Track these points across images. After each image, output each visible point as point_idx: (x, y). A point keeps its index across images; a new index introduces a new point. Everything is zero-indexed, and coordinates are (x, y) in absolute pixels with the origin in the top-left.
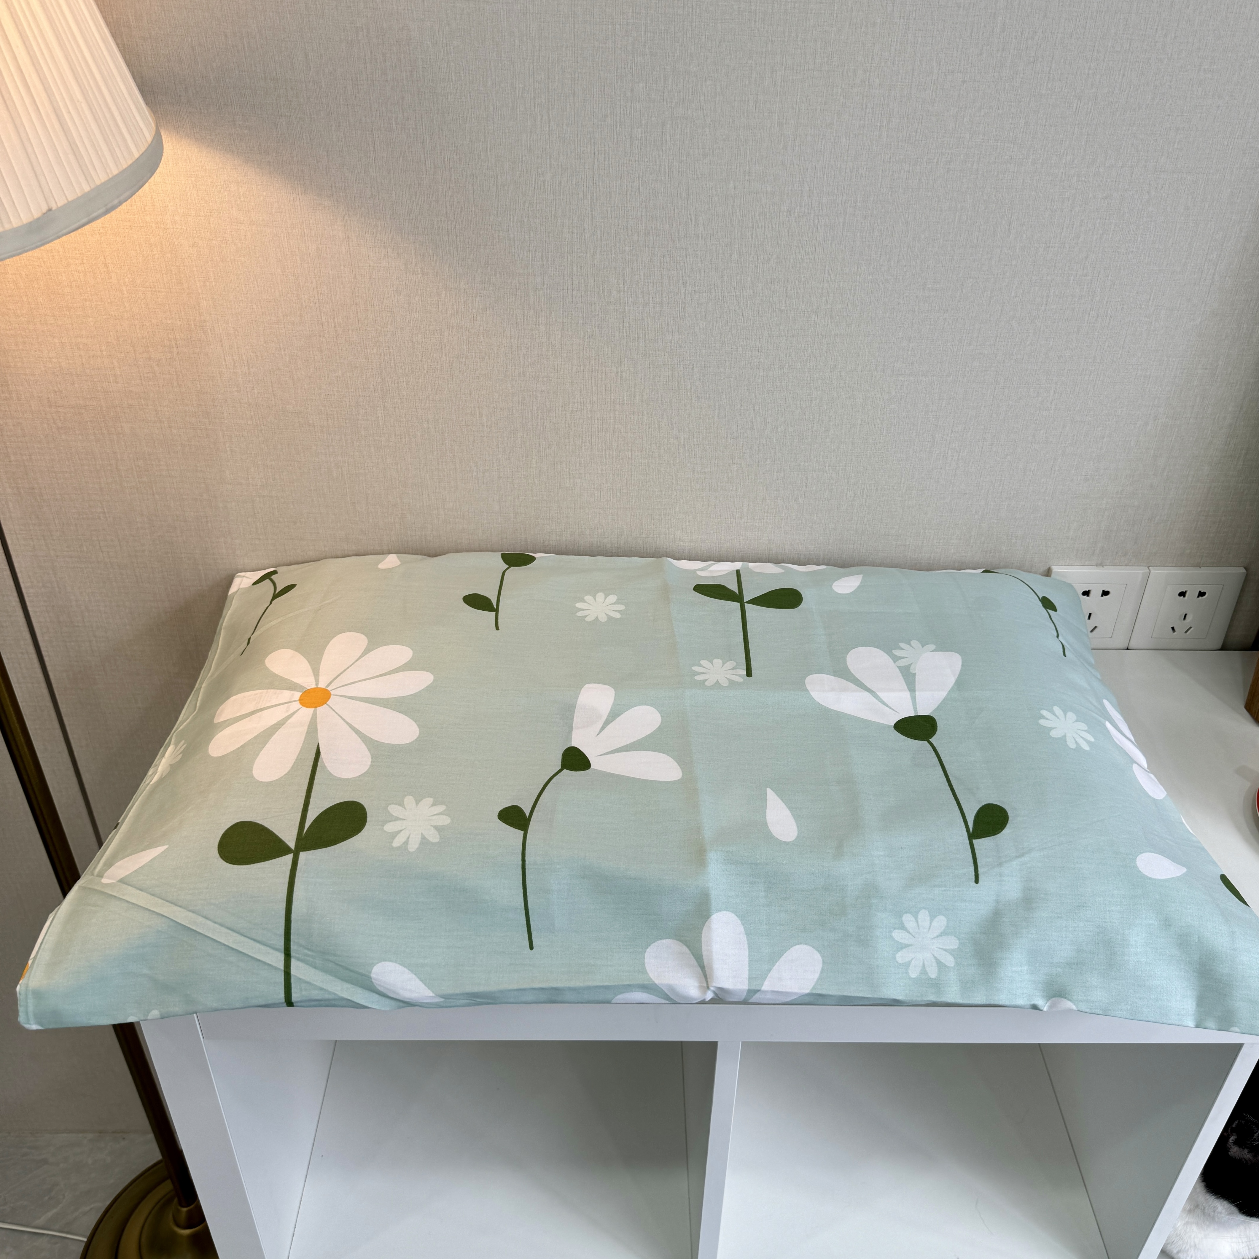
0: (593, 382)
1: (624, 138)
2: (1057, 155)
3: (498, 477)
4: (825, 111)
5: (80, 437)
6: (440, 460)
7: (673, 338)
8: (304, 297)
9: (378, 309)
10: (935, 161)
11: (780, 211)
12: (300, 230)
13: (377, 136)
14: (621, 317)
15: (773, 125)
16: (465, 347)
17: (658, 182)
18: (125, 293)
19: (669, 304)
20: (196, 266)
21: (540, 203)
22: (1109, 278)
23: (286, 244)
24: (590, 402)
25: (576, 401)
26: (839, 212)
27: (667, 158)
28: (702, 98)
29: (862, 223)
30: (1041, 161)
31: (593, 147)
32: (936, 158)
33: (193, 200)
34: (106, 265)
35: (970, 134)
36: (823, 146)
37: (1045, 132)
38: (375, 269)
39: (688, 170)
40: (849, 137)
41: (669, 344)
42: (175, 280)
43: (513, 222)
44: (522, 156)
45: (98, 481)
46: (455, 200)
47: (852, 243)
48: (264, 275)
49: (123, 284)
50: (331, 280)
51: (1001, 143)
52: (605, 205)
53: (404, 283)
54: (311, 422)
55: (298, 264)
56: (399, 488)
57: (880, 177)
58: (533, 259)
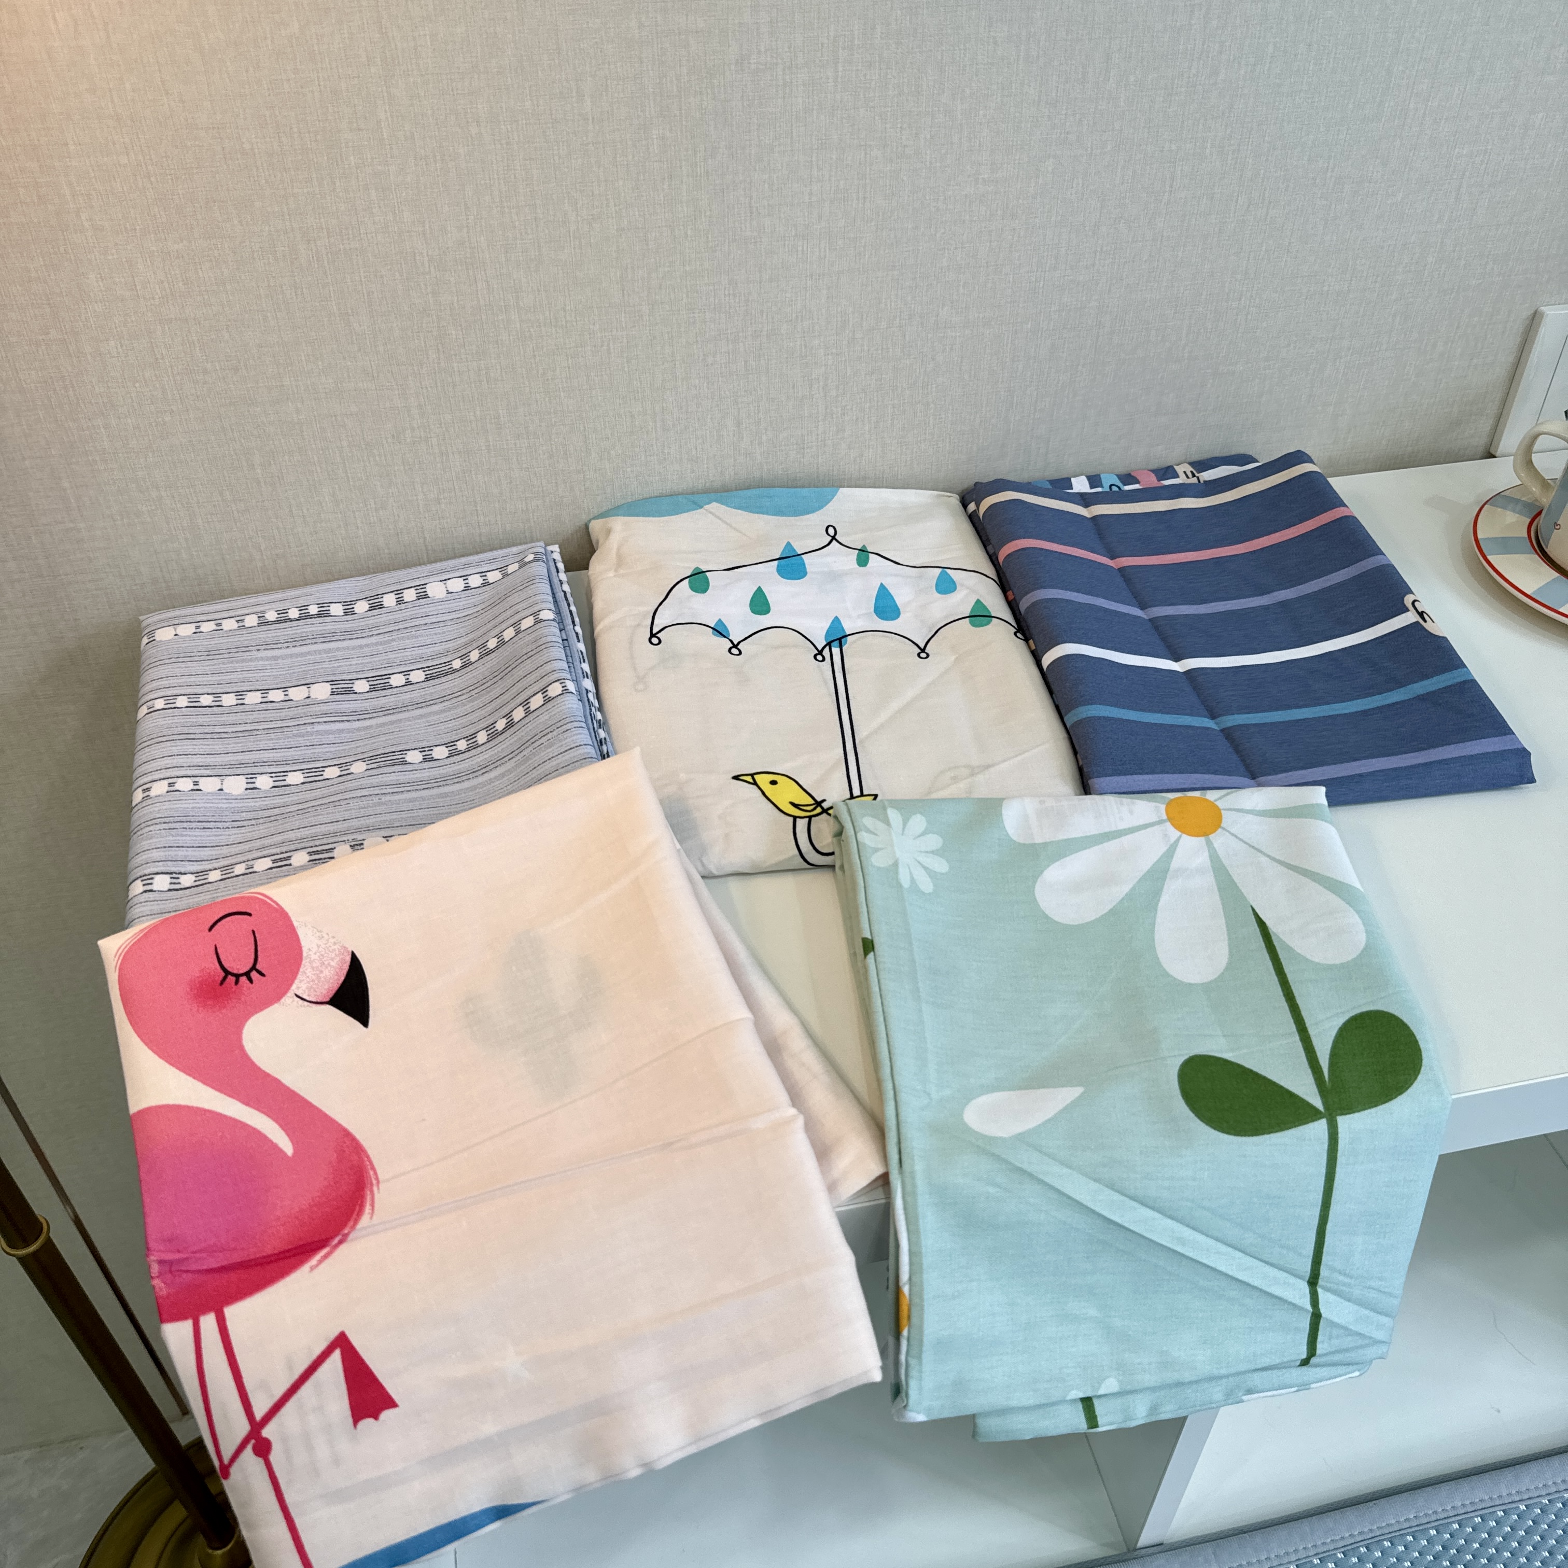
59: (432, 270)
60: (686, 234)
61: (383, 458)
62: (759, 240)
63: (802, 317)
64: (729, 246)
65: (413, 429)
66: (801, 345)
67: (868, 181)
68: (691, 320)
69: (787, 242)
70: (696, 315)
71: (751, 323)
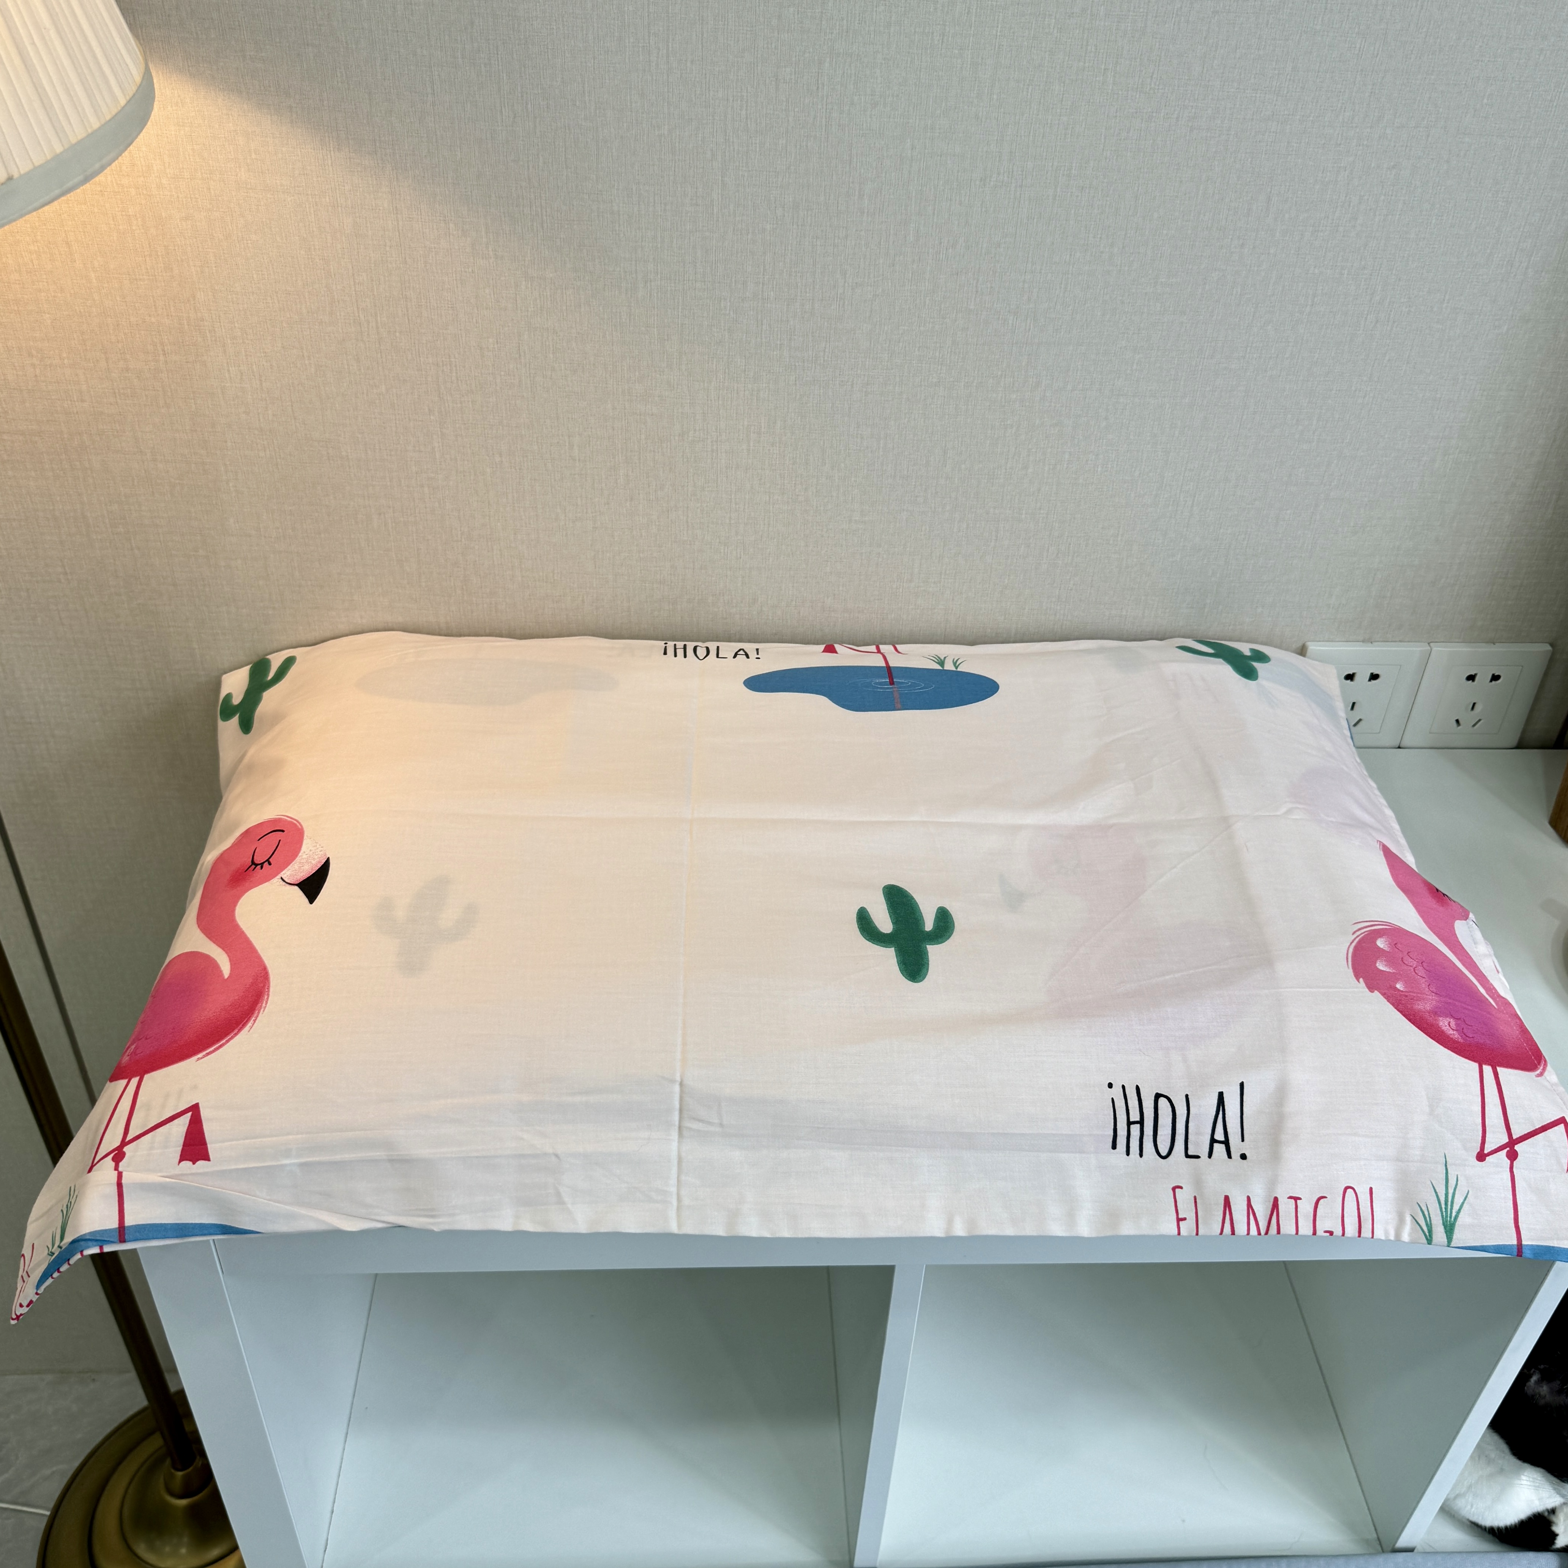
0: (720, 402)
1: (767, 79)
2: (1332, 111)
3: (593, 528)
4: (1033, 49)
5: (33, 474)
6: (516, 505)
7: (828, 346)
8: (336, 288)
9: (435, 305)
10: (1175, 116)
11: (971, 180)
12: (331, 198)
13: (436, 73)
14: (759, 318)
15: (965, 65)
16: (551, 356)
17: (812, 139)
18: (94, 281)
19: (822, 300)
20: (191, 246)
21: (653, 165)
22: (1394, 272)
23: (313, 216)
24: (716, 429)
25: (697, 428)
26: (1049, 181)
27: (824, 106)
28: (872, 28)
29: (1077, 196)
30: (1311, 118)
31: (726, 92)
32: (1176, 112)
33: (187, 157)
34: (67, 243)
35: (1221, 82)
36: (1029, 94)
37: (1318, 81)
38: (432, 252)
39: (852, 124)
40: (1064, 83)
41: (822, 354)
42: (162, 265)
43: (618, 189)
44: (631, 102)
45: (57, 531)
46: (541, 158)
47: (1065, 222)
48: (282, 258)
49: (91, 269)
50: (373, 265)
51: (1261, 93)
52: (741, 168)
53: (470, 270)
54: (344, 454)
55: (329, 245)
56: (461, 541)
57: (1103, 136)
58: (644, 239)
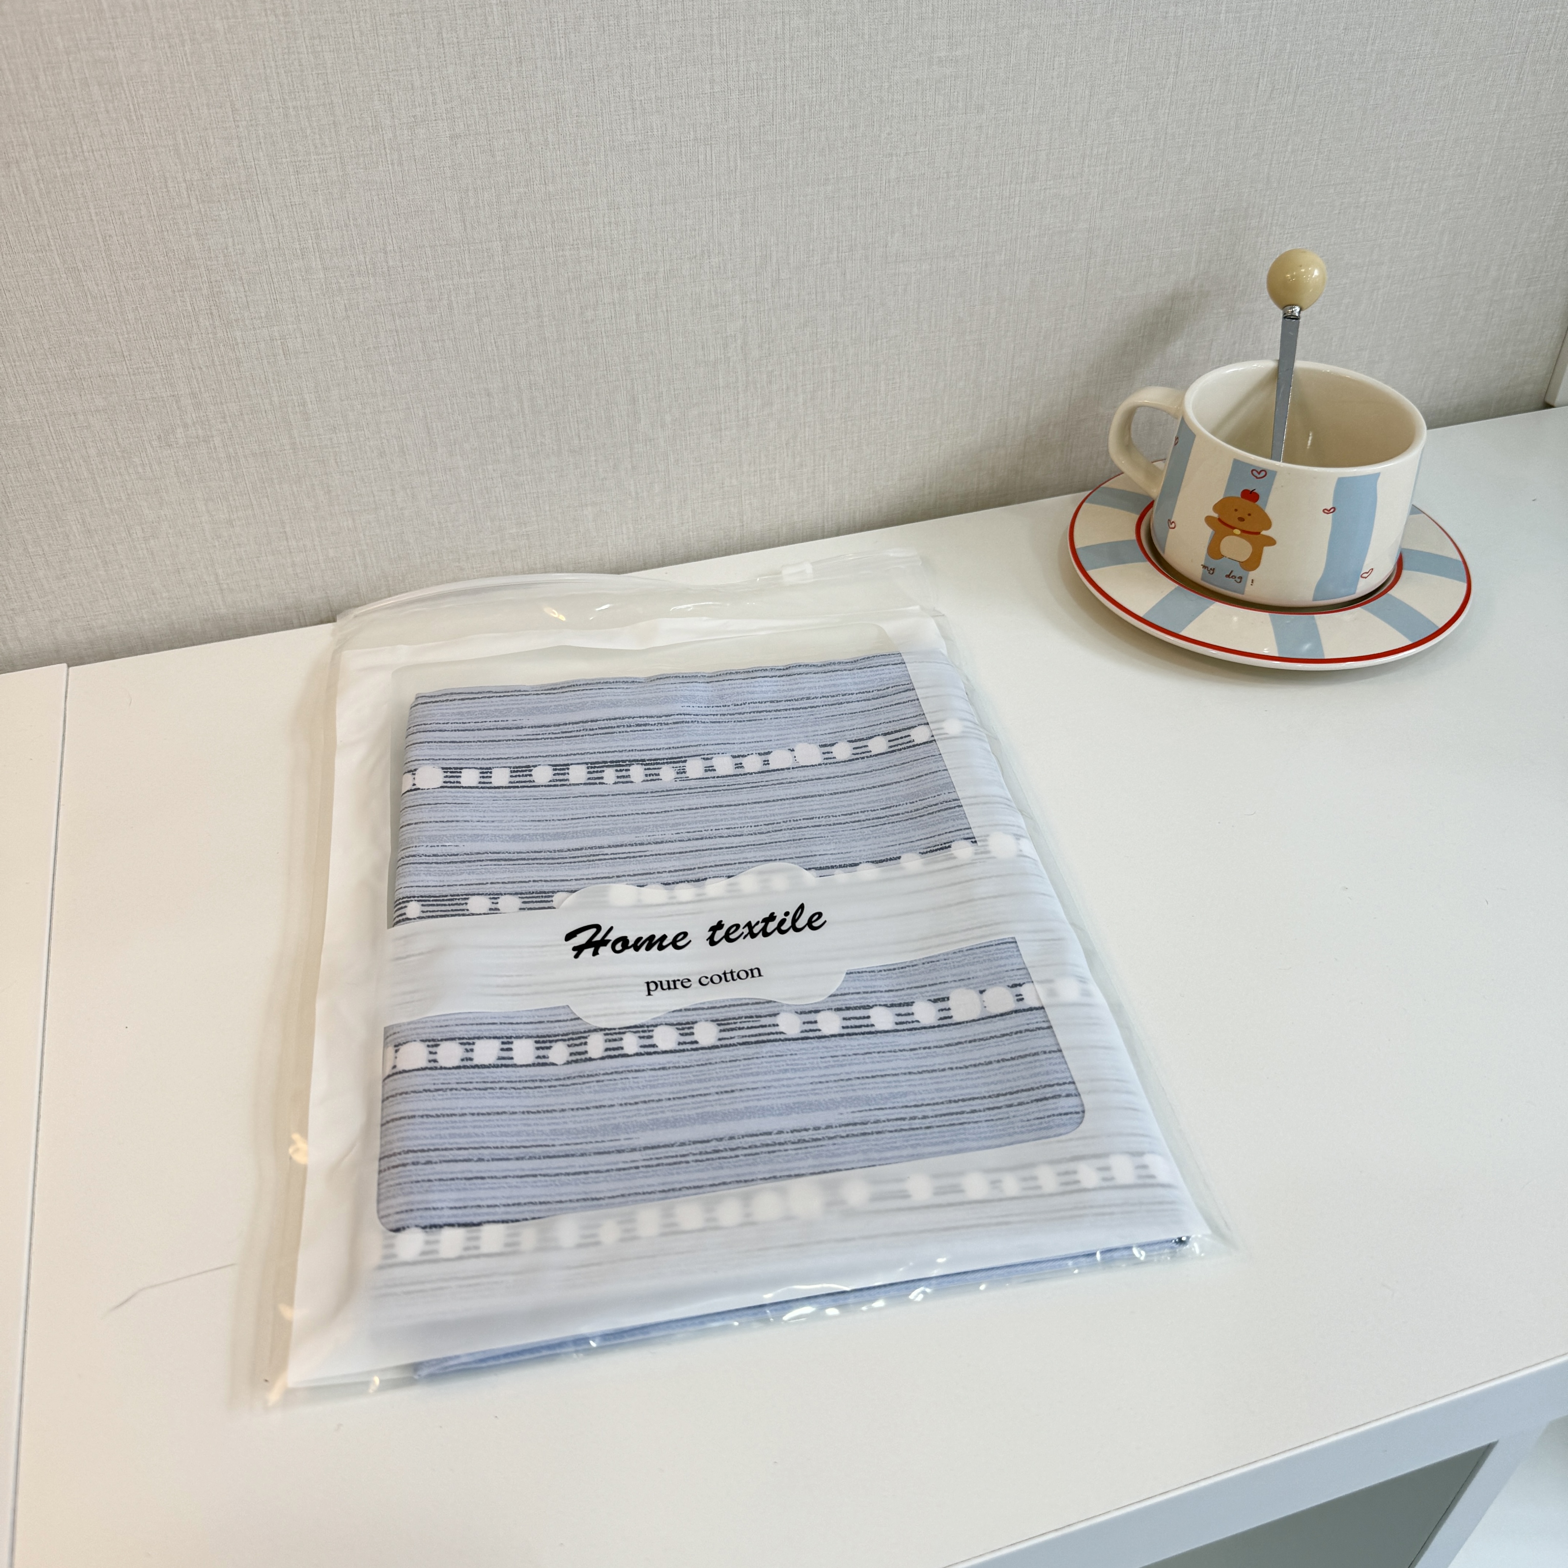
59: (194, 202)
60: (546, 140)
61: (148, 468)
62: (645, 146)
63: (709, 251)
64: (606, 156)
65: (186, 426)
66: (710, 291)
67: (787, 63)
68: (561, 260)
69: (683, 149)
70: (567, 253)
71: (642, 262)
